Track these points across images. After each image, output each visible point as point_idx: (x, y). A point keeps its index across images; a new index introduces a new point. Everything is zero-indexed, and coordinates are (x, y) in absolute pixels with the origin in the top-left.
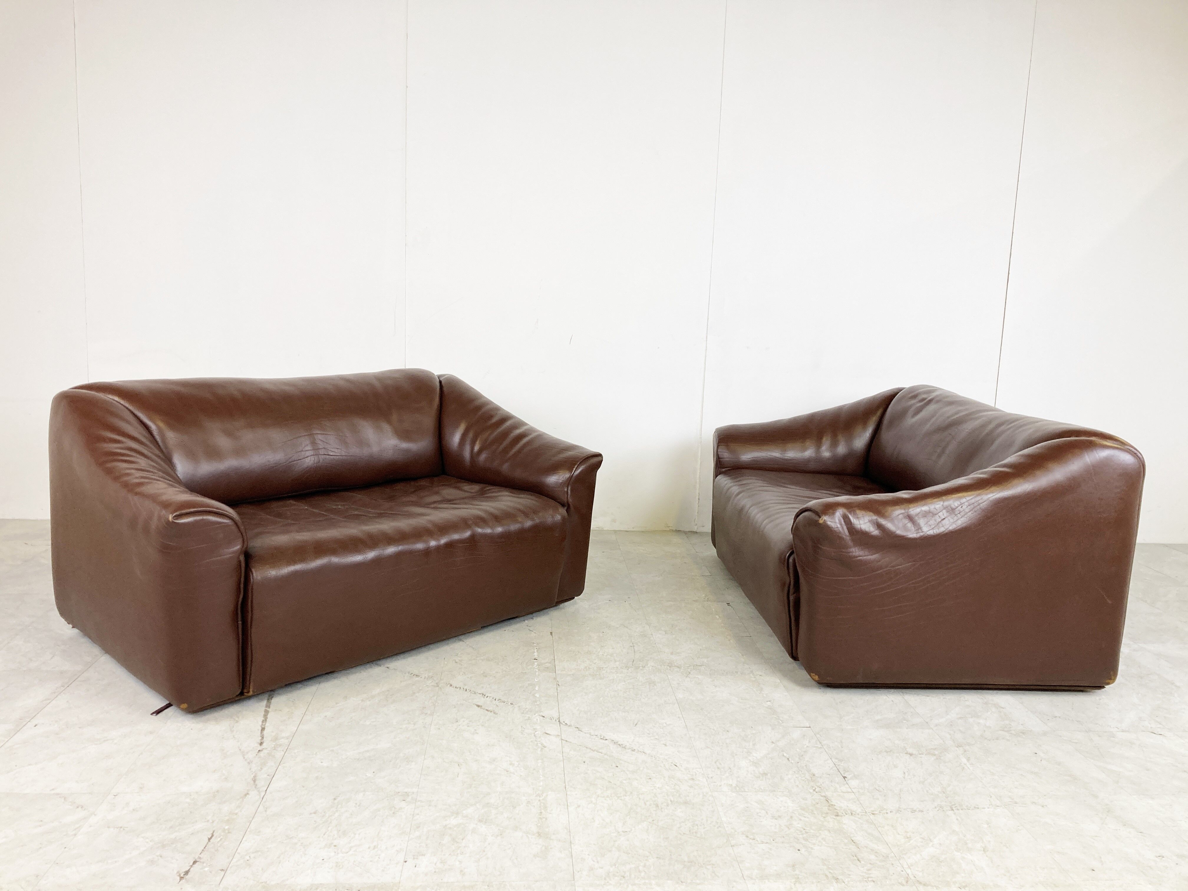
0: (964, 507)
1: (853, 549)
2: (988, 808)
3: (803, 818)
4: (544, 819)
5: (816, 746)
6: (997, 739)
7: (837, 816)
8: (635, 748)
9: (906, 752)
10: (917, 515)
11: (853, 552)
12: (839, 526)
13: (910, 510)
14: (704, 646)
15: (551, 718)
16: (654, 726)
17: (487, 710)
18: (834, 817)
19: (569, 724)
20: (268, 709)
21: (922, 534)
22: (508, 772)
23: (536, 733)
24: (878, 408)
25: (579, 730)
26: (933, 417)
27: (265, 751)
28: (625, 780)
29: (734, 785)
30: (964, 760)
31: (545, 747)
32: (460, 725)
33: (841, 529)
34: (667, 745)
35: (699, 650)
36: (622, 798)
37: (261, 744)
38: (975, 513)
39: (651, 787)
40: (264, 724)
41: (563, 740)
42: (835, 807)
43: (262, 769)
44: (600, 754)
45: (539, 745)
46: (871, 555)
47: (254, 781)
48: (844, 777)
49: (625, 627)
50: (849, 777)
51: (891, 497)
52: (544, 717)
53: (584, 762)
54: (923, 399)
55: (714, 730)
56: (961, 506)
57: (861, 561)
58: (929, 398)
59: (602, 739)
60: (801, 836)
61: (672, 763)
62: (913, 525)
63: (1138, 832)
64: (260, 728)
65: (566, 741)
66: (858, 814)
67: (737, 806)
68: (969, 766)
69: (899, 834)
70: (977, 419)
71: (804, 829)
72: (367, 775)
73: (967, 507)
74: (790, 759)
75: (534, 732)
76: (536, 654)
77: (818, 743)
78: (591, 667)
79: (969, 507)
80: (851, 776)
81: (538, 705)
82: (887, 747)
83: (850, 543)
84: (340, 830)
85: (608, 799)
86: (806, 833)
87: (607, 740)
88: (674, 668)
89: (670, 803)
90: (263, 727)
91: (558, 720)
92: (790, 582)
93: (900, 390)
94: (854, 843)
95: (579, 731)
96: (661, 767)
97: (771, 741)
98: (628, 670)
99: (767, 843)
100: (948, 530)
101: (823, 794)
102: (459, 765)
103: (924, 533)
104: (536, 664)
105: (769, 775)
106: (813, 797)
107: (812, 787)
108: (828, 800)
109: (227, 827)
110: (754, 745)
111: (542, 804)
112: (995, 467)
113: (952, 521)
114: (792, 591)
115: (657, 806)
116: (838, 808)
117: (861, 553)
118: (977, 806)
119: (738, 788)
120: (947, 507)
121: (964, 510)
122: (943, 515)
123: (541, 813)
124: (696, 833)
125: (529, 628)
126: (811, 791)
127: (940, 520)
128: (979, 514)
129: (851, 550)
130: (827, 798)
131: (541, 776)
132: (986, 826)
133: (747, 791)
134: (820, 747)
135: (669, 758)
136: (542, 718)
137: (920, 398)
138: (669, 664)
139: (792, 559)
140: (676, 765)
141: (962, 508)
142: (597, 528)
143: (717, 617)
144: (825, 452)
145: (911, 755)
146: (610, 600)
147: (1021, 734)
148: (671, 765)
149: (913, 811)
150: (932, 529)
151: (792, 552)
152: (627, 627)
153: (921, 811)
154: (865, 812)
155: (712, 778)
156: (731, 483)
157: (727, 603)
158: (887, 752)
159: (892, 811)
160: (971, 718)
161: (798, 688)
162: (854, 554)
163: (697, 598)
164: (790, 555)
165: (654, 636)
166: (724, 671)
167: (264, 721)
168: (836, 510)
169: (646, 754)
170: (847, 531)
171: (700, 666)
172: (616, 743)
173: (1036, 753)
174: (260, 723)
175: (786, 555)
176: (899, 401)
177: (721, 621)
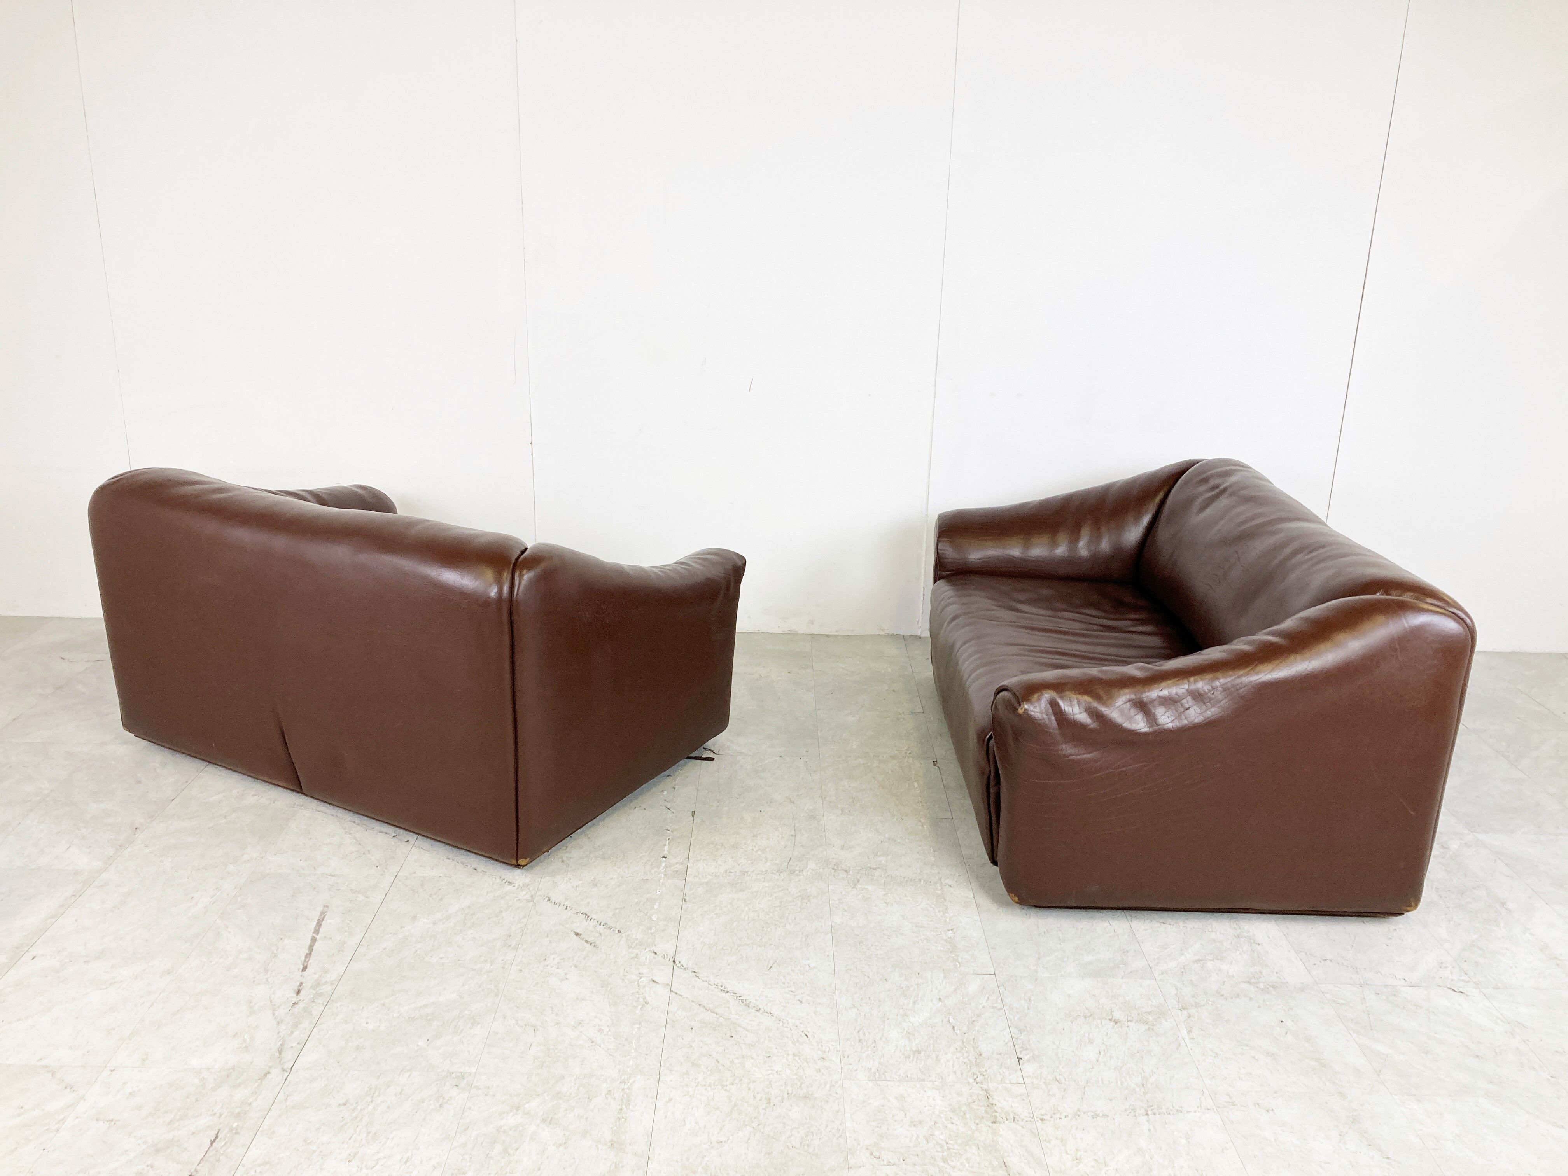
0: (1218, 691)
1: (1064, 746)
2: (1195, 1112)
3: (949, 1125)
4: (623, 1120)
5: (995, 1005)
6: (1238, 996)
7: (994, 1122)
8: (760, 1007)
9: (1110, 1018)
10: (1152, 701)
11: (1062, 750)
12: (1045, 716)
13: (1144, 694)
14: (887, 835)
15: (664, 955)
16: (793, 971)
17: (587, 942)
18: (990, 1124)
19: (685, 966)
20: (315, 936)
21: (1156, 728)
22: (594, 1044)
23: (640, 980)
24: (1159, 489)
25: (696, 976)
26: (1221, 518)
27: (301, 1005)
28: (737, 1058)
29: (873, 1070)
30: (1184, 1032)
31: (647, 1003)
32: (547, 966)
33: (1047, 721)
34: (803, 1001)
35: (879, 842)
36: (728, 1088)
37: (298, 992)
38: (1230, 702)
39: (769, 1070)
40: (307, 959)
41: (672, 991)
42: (996, 1108)
43: (292, 1032)
44: (715, 1015)
45: (641, 1000)
46: (1089, 753)
47: (280, 1052)
48: (1019, 1059)
49: (791, 802)
50: (1025, 1058)
52: (656, 953)
53: (692, 1029)
54: (1217, 486)
55: (869, 977)
56: (1212, 690)
57: (1072, 761)
58: (1225, 486)
59: (722, 990)
60: (940, 1154)
61: (803, 1032)
62: (1145, 716)
63: (1383, 1158)
64: (301, 967)
65: (676, 994)
66: (1023, 1120)
67: (871, 1103)
68: (1187, 1041)
69: (1067, 1153)
70: (1273, 533)
71: (947, 1143)
72: (419, 1044)
73: (1222, 693)
74: (956, 1028)
75: (639, 978)
76: (666, 848)
77: (999, 1001)
78: (733, 871)
79: (1225, 692)
80: (1028, 1056)
81: (652, 934)
82: (1087, 1009)
83: (1059, 738)
84: (370, 1133)
85: (709, 1088)
86: (949, 1149)
87: (728, 992)
88: (840, 872)
89: (786, 1096)
90: (306, 964)
91: (672, 960)
92: (990, 770)
93: (1192, 464)
94: (1006, 1166)
95: (697, 979)
96: (788, 1037)
97: (938, 998)
98: (780, 875)
99: (894, 1164)
100: (1193, 723)
101: (985, 1087)
102: (534, 1030)
103: (1159, 727)
104: (663, 865)
105: (923, 1053)
106: (971, 1091)
107: (974, 1074)
108: (989, 1096)
109: (235, 1125)
110: (915, 1003)
111: (625, 1096)
112: (1268, 634)
114: (992, 783)
115: (769, 1101)
116: (999, 1110)
117: (1074, 751)
118: (1181, 1109)
119: (877, 1074)
120: (1193, 691)
121: (1217, 697)
122: (1188, 703)
123: (621, 1109)
124: (808, 1146)
125: (665, 803)
126: (971, 1080)
127: (1183, 710)
128: (1237, 703)
129: (1060, 747)
130: (989, 1093)
131: (633, 1051)
132: (1183, 1141)
133: (888, 1079)
134: (999, 1007)
135: (800, 1023)
136: (653, 955)
137: (1213, 482)
138: (835, 865)
139: (992, 741)
140: (807, 1036)
141: (1213, 693)
142: (790, 633)
143: (916, 785)
144: (1083, 549)
145: (1116, 1022)
146: (781, 756)
147: (1271, 989)
148: (801, 1035)
149: (1095, 1116)
150: (1172, 721)
151: (991, 735)
152: (793, 803)
153: (1106, 1116)
154: (1032, 1116)
155: (848, 1057)
156: (951, 597)
157: (934, 762)
158: (1085, 1017)
159: (1068, 1116)
160: (1212, 960)
161: (994, 907)
162: (1064, 752)
163: (896, 752)
164: (991, 738)
165: (825, 818)
166: (904, 878)
167: (308, 955)
168: (1042, 694)
169: (772, 1017)
170: (1056, 724)
171: (875, 869)
172: (738, 997)
173: (1282, 1022)
174: (303, 958)
175: (986, 737)
176: (1186, 483)
177: (919, 791)
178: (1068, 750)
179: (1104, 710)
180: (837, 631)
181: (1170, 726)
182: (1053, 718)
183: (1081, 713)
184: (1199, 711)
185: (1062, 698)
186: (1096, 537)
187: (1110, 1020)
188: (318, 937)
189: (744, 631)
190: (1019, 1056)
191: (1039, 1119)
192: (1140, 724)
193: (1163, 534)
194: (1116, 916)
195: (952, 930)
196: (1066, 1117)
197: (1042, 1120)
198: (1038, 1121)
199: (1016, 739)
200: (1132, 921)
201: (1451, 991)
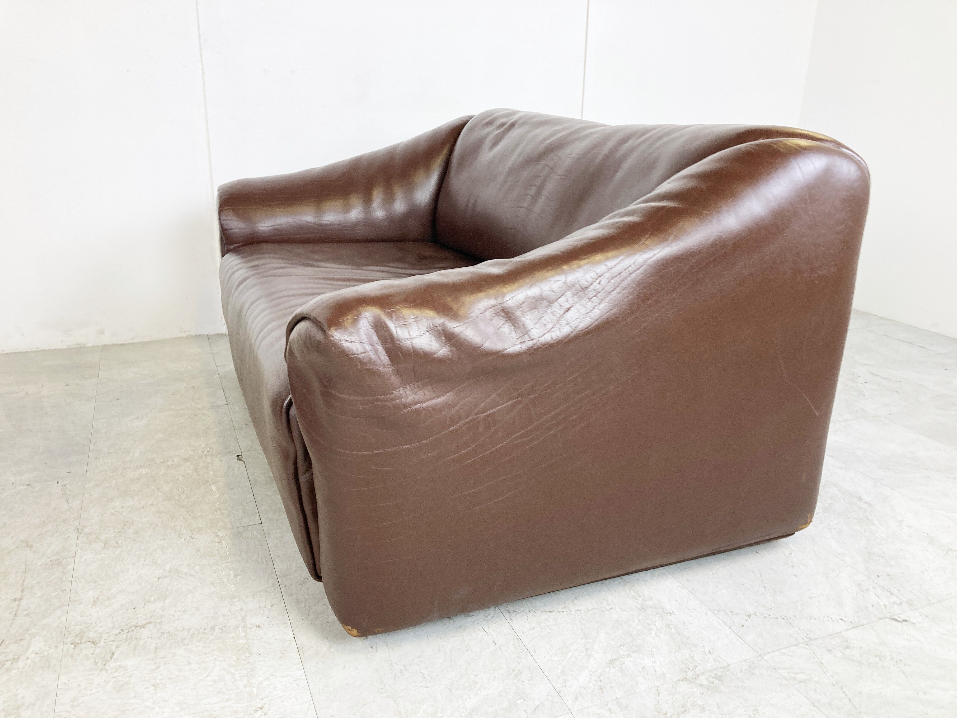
0: (604, 281)
1: (402, 391)
10: (519, 306)
11: (400, 397)
12: (368, 348)
13: (507, 298)
14: (168, 567)
21: (530, 343)
24: (443, 144)
26: (519, 144)
33: (372, 355)
35: (155, 580)
38: (624, 292)
46: (439, 396)
49: (27, 546)
51: (468, 276)
54: (503, 124)
56: (598, 281)
57: (418, 412)
58: (511, 122)
62: (513, 328)
73: (609, 282)
79: (612, 281)
83: (395, 380)
88: (84, 646)
92: (296, 452)
93: (471, 117)
100: (578, 329)
103: (534, 341)
112: (646, 201)
113: (583, 311)
117: (418, 395)
120: (573, 285)
121: (603, 289)
122: (567, 301)
127: (562, 312)
128: (631, 293)
129: (397, 394)
137: (498, 123)
138: (77, 636)
139: (293, 410)
141: (599, 283)
143: (214, 488)
144: (378, 211)
146: (29, 485)
147: (716, 682)
150: (550, 331)
151: (291, 399)
152: (31, 547)
156: (237, 264)
157: (238, 456)
160: (629, 655)
161: (324, 647)
162: (404, 400)
163: (191, 453)
164: (290, 404)
165: (77, 561)
166: (189, 630)
168: (359, 314)
170: (387, 357)
171: (143, 626)
175: (283, 402)
176: (471, 132)
177: (217, 496)
178: (410, 395)
181: (549, 338)
182: (381, 349)
183: (422, 335)
185: (390, 315)
186: (389, 198)
192: (507, 341)
194: (490, 617)
195: (261, 708)
199: (326, 394)
200: (512, 619)
201: (894, 622)
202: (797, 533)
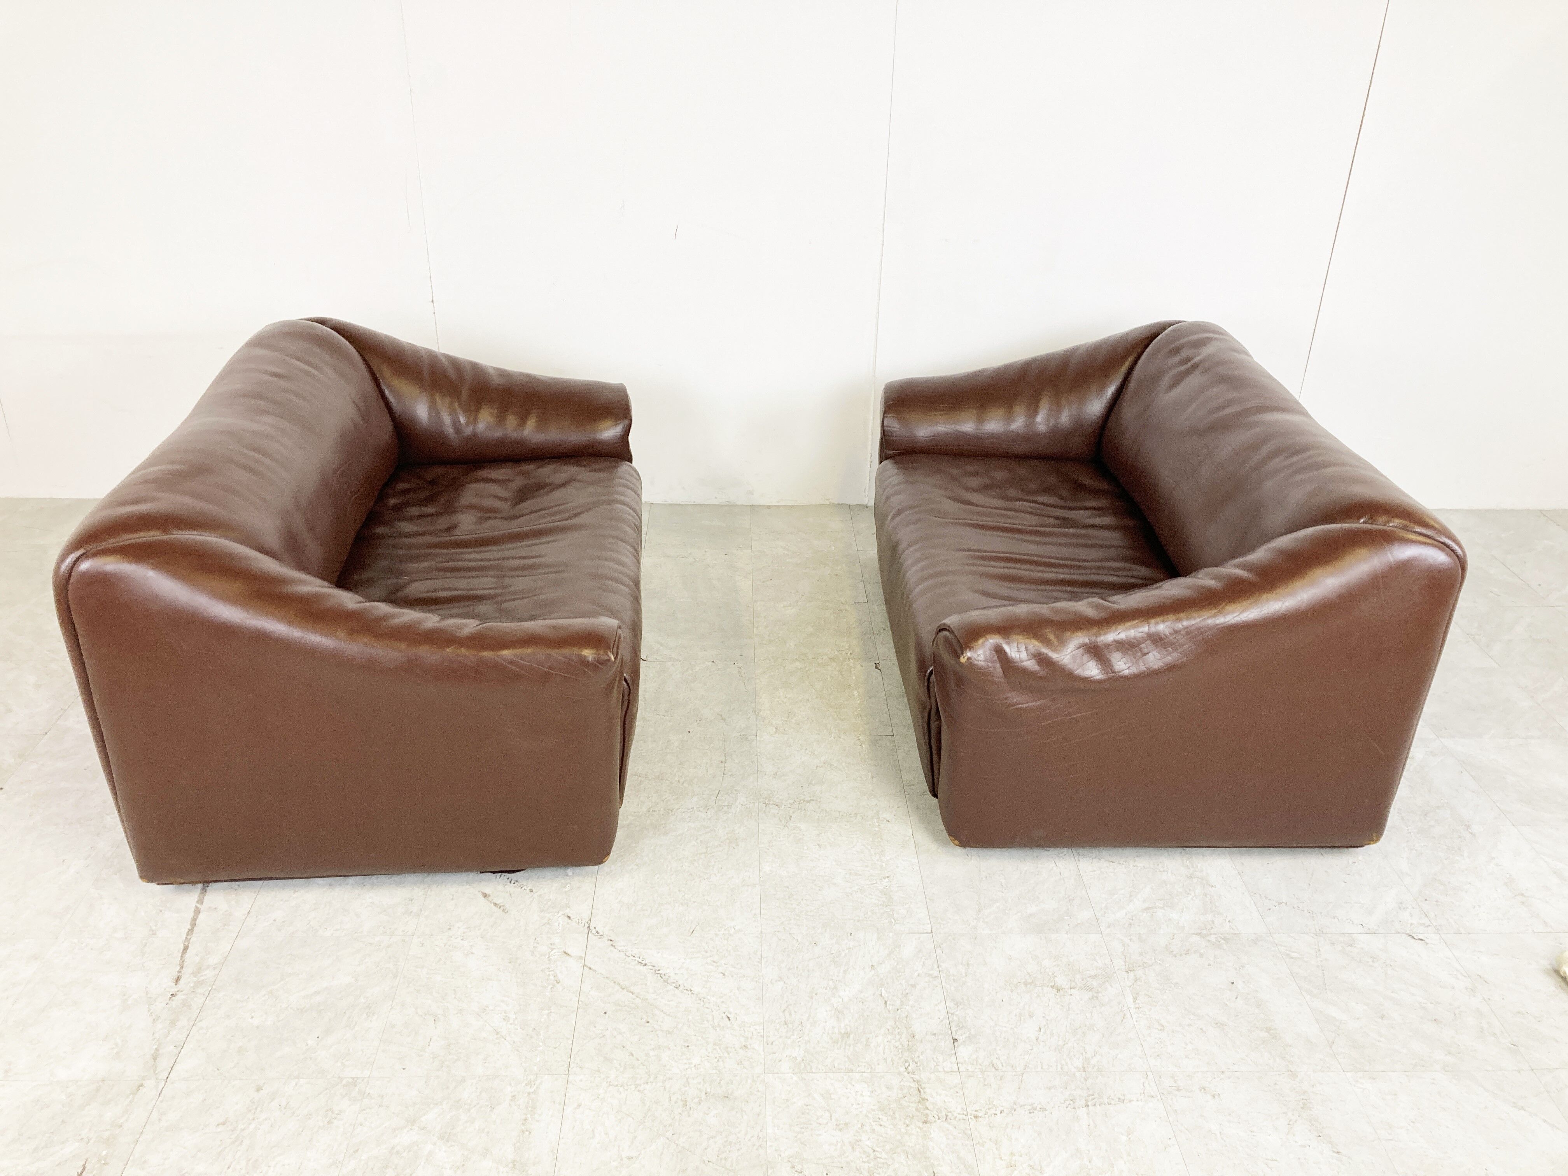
0: (1179, 636)
1: (1010, 695)
2: (1137, 1100)
3: (877, 1128)
4: (527, 1133)
5: (931, 972)
6: (1187, 953)
7: (925, 1122)
8: (680, 982)
9: (1053, 984)
10: (1107, 645)
11: (1008, 699)
12: (988, 663)
13: (1098, 638)
14: (823, 759)
15: (578, 920)
16: (717, 935)
17: (495, 904)
18: (921, 1125)
19: (601, 933)
20: (199, 906)
22: (499, 1036)
23: (552, 953)
25: (612, 945)
26: (1193, 401)
27: (180, 996)
28: (653, 1049)
29: (799, 1059)
30: (1130, 999)
31: (558, 982)
32: (451, 937)
33: (990, 669)
34: (726, 974)
35: (815, 768)
36: (641, 1088)
37: (177, 980)
38: (1194, 646)
39: (686, 1064)
40: (189, 937)
41: (586, 966)
42: (927, 1104)
43: (169, 1033)
44: (631, 994)
45: (552, 977)
46: (1037, 701)
47: (155, 1058)
48: (955, 1040)
49: (722, 719)
50: (961, 1039)
52: (569, 917)
53: (605, 1013)
54: (1191, 359)
55: (797, 941)
57: (1020, 709)
58: (1196, 359)
59: (639, 962)
60: (866, 1165)
61: (724, 1013)
62: (1099, 662)
63: (1334, 1152)
64: (182, 948)
65: (590, 969)
66: (956, 1118)
67: (794, 1103)
68: (1133, 1011)
69: (1001, 1158)
71: (874, 1151)
72: (309, 1042)
73: (1185, 635)
74: (888, 1003)
75: (550, 950)
77: (936, 966)
78: (656, 809)
80: (964, 1036)
81: (566, 892)
82: (1028, 974)
83: (1004, 686)
84: (250, 1159)
85: (621, 1089)
86: (875, 1158)
87: (646, 965)
88: (771, 806)
89: (704, 1096)
90: (186, 943)
91: (587, 925)
92: (931, 706)
93: (1164, 327)
95: (613, 948)
96: (708, 1021)
97: (871, 964)
98: (706, 813)
100: (1152, 669)
101: (917, 1077)
102: (435, 1020)
103: (1116, 674)
105: (852, 1036)
106: (902, 1083)
107: (906, 1061)
108: (921, 1090)
109: (104, 1153)
110: (845, 972)
111: (531, 1102)
112: (1238, 567)
114: (933, 717)
115: (685, 1103)
116: (931, 1107)
117: (1021, 699)
118: (1122, 1098)
119: (803, 1065)
120: (1151, 634)
121: (1178, 641)
123: (526, 1120)
124: (726, 1159)
126: (902, 1069)
127: (1141, 655)
128: (1200, 649)
129: (1006, 697)
130: (920, 1085)
131: (541, 1044)
132: (1124, 1138)
133: (814, 1071)
134: (935, 975)
135: (723, 1002)
136: (566, 919)
137: (1184, 354)
138: (766, 798)
139: (933, 677)
140: (728, 1018)
141: (1175, 636)
142: (728, 503)
143: (856, 693)
144: (1042, 421)
145: (1058, 990)
146: (713, 662)
147: (1223, 941)
148: (722, 1018)
149: (1033, 1110)
150: (1129, 668)
151: (932, 670)
152: (725, 720)
153: (1043, 1109)
154: (965, 1113)
155: (772, 1043)
157: (876, 664)
158: (1026, 984)
159: (1003, 1110)
160: (1162, 908)
161: (933, 847)
162: (1009, 701)
163: (836, 653)
164: (931, 673)
165: (758, 739)
166: (840, 812)
167: (191, 931)
168: (987, 639)
169: (693, 995)
170: (1001, 670)
171: (809, 802)
172: (657, 972)
173: (1233, 983)
174: (184, 936)
175: (927, 670)
176: (1155, 353)
177: (859, 702)
178: (1014, 698)
179: (1054, 656)
180: (778, 502)
181: (1126, 672)
182: (998, 665)
183: (1029, 660)
184: (1158, 656)
185: (1008, 643)
186: (1056, 409)
187: (1052, 987)
188: (202, 907)
189: (678, 503)
190: (954, 1037)
191: (972, 1117)
192: (1092, 670)
193: (1128, 412)
194: (1063, 855)
195: (888, 877)
196: (1001, 1112)
197: (976, 1117)
198: (971, 1118)
200: (1079, 860)
201: (1410, 938)
202: (1366, 847)
